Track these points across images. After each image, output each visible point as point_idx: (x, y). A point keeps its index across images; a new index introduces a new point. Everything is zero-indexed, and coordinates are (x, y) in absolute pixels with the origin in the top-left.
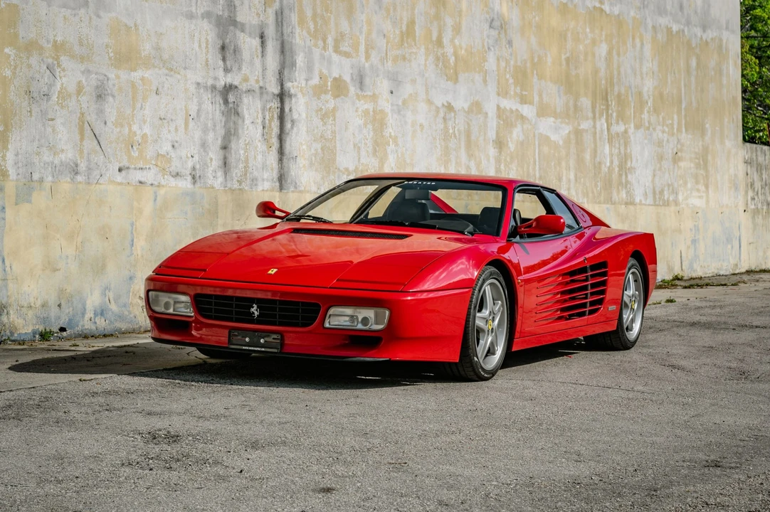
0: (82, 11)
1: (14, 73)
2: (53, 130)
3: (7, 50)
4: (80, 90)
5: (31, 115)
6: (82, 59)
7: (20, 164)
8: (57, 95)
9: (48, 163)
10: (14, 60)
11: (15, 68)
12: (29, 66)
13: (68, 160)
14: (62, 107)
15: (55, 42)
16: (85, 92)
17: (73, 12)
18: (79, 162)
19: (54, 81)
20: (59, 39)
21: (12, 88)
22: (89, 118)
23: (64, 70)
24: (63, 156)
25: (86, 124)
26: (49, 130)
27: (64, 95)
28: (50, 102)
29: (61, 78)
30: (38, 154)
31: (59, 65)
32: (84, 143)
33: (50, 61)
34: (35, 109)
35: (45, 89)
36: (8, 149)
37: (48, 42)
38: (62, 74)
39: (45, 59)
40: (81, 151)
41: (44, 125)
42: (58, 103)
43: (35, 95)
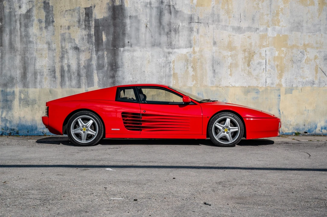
0: (318, 33)
1: (285, 56)
2: (303, 71)
3: (282, 49)
4: (316, 58)
5: (293, 67)
6: (317, 48)
7: (287, 82)
8: (305, 60)
9: (300, 82)
10: (286, 51)
11: (286, 54)
12: (292, 53)
13: (310, 80)
14: (307, 64)
15: (304, 44)
16: (319, 58)
17: (313, 34)
18: (315, 81)
19: (304, 56)
20: (306, 43)
21: (285, 60)
22: (320, 66)
23: (308, 52)
24: (307, 79)
25: (319, 69)
26: (301, 71)
27: (308, 60)
28: (302, 63)
29: (307, 55)
30: (296, 79)
31: (306, 51)
32: (318, 74)
33: (302, 50)
34: (294, 65)
35: (300, 59)
36: (282, 78)
37: (301, 44)
38: (307, 53)
39: (299, 50)
40: (316, 77)
41: (299, 70)
42: (305, 63)
43: (295, 61)
